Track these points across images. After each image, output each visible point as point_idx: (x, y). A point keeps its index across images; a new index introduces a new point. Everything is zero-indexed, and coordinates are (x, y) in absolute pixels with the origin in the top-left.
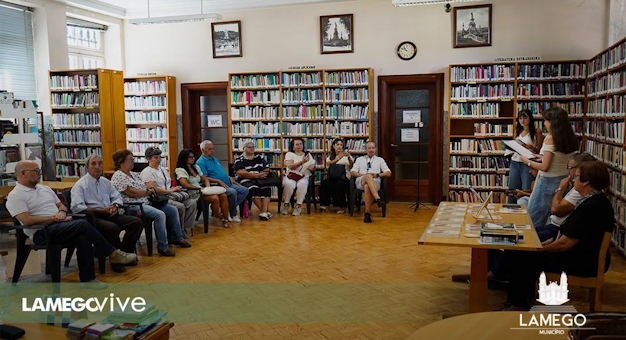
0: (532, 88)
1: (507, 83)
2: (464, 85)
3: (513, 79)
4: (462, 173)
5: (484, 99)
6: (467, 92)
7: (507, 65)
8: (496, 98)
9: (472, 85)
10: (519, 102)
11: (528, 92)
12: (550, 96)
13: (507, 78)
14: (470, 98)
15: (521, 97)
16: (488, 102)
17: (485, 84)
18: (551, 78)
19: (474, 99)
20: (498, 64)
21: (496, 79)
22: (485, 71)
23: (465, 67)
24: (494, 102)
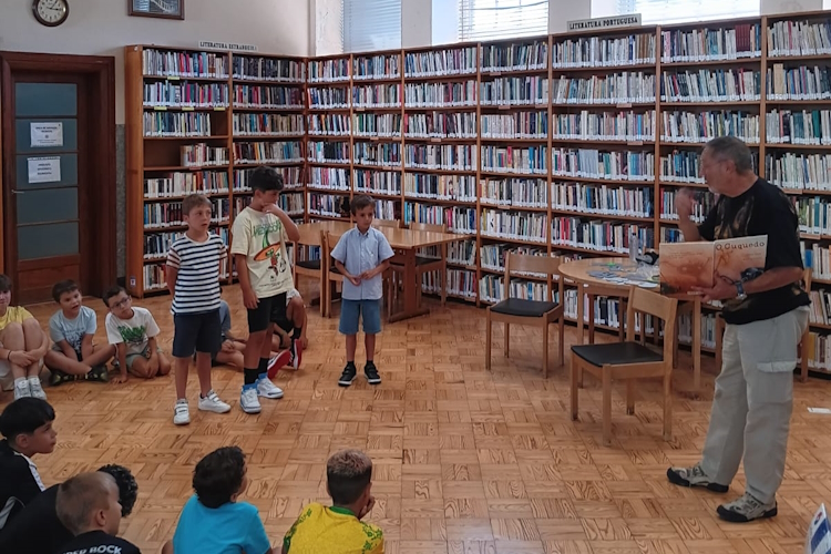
0: (250, 92)
1: (220, 83)
2: (163, 80)
3: (227, 76)
4: (168, 231)
5: (191, 106)
6: (167, 93)
7: (219, 55)
8: (205, 105)
9: (174, 83)
10: (236, 111)
11: (246, 98)
12: (269, 106)
13: (220, 75)
14: (172, 104)
15: (237, 104)
16: (197, 110)
17: (191, 82)
18: (270, 78)
19: (177, 105)
20: (208, 52)
21: (206, 75)
22: (191, 60)
23: (163, 50)
24: (204, 111)
